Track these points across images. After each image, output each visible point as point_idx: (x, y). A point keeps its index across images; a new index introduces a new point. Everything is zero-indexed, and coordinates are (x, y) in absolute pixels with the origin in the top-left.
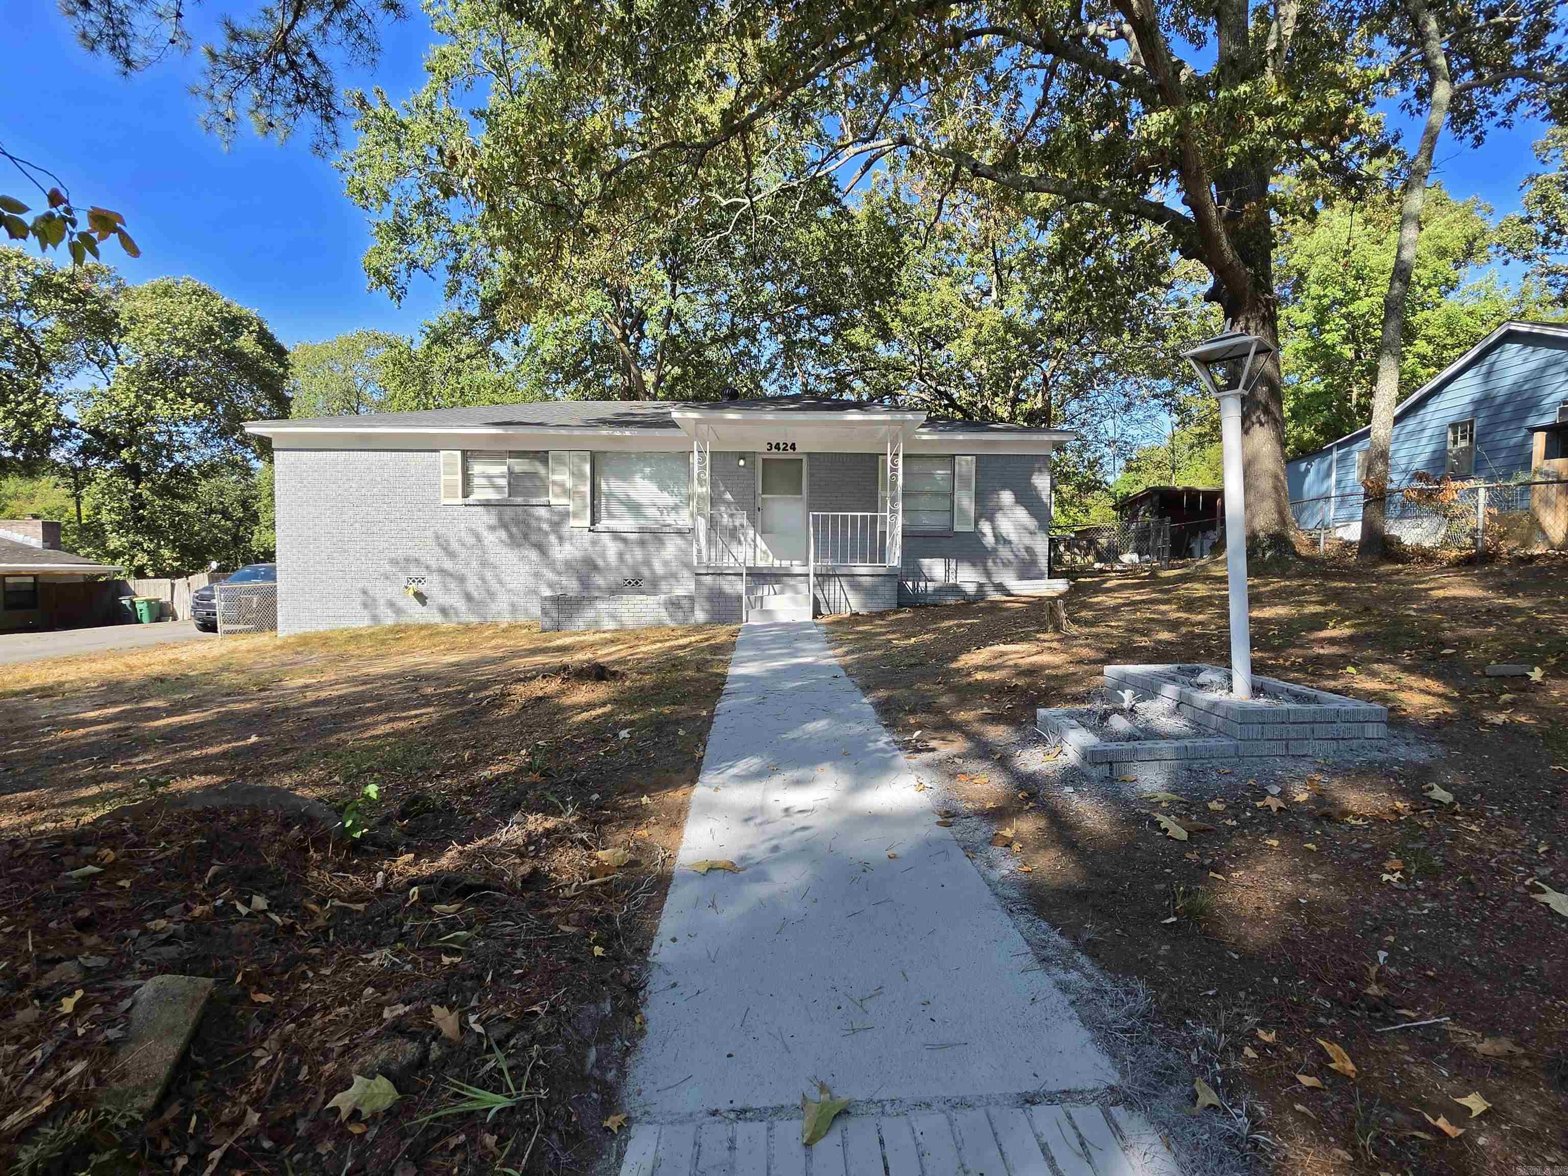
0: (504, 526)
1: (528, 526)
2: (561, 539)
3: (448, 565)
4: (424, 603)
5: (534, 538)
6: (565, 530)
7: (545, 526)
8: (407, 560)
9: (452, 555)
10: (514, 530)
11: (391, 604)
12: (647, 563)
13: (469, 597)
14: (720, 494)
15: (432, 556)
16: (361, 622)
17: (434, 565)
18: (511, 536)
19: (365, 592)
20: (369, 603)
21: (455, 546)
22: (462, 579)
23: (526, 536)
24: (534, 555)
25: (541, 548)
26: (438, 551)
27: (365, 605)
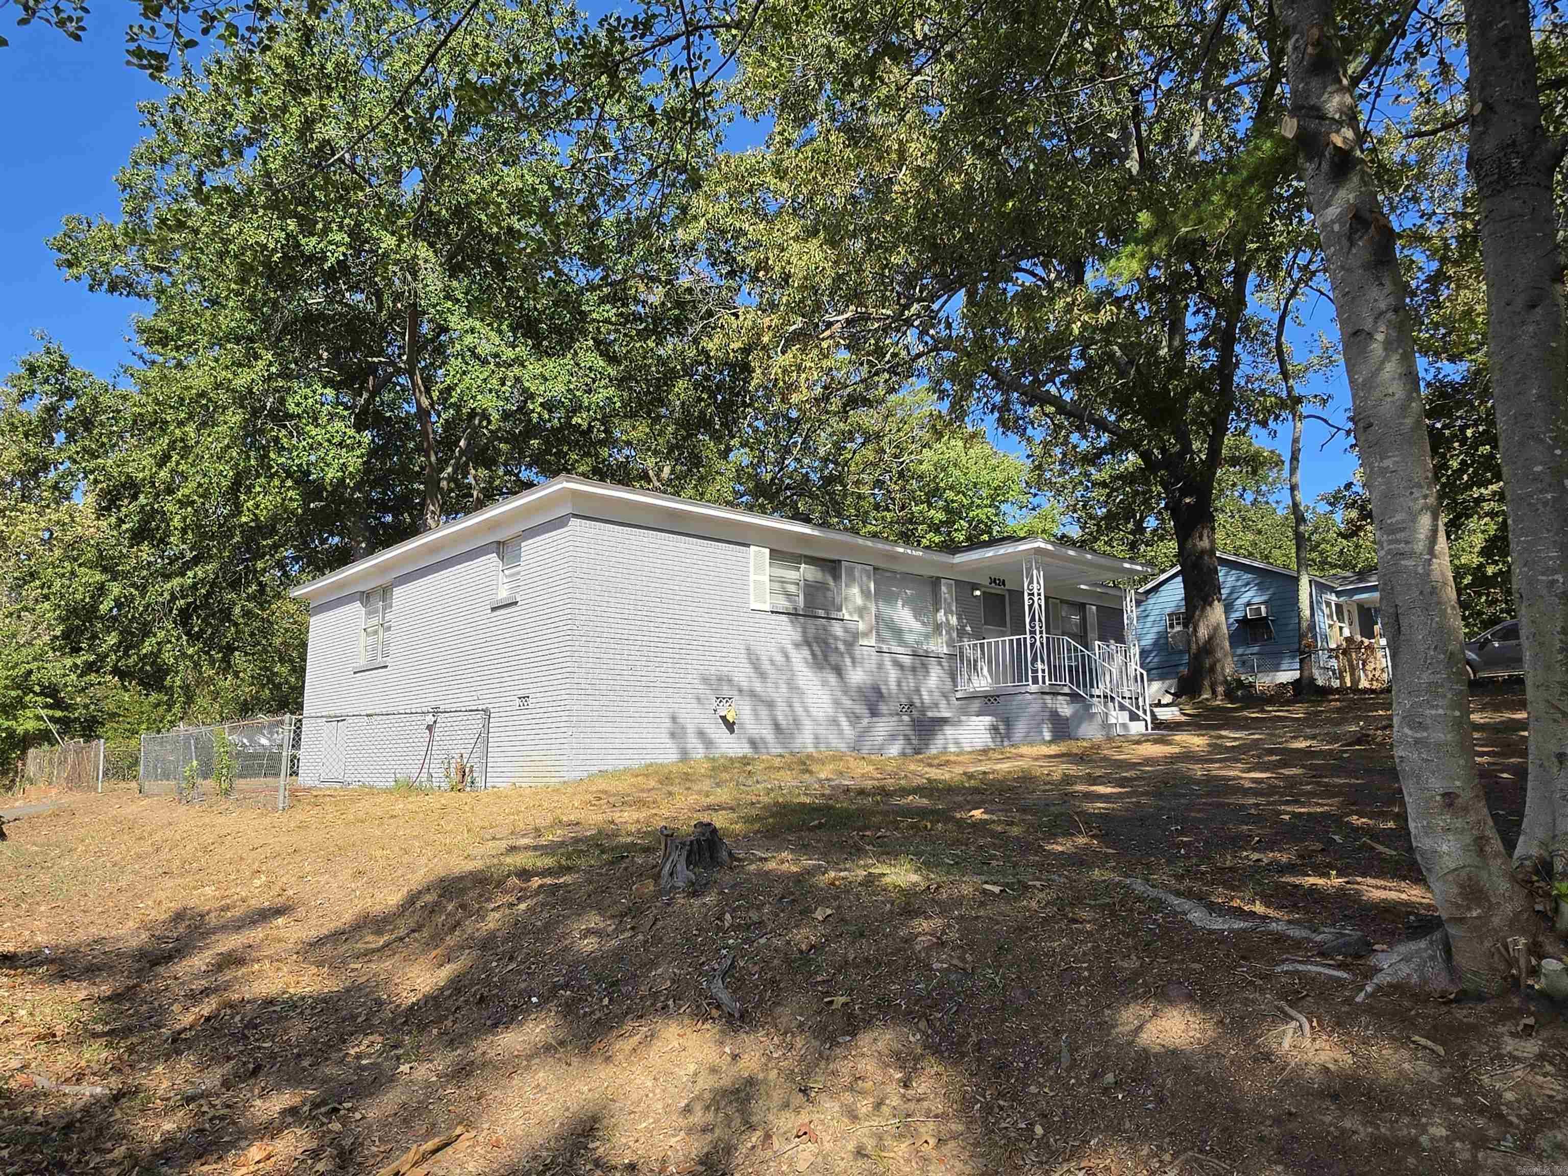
0: (808, 643)
1: (826, 643)
2: (854, 661)
3: (758, 686)
4: (732, 731)
5: (833, 658)
6: (858, 651)
7: (841, 647)
8: (720, 679)
9: (763, 675)
10: (816, 648)
11: (701, 734)
12: (918, 691)
13: (777, 727)
14: (963, 627)
15: (743, 675)
16: (668, 755)
17: (745, 685)
18: (813, 655)
19: (674, 719)
20: (677, 733)
21: (766, 666)
22: (770, 705)
23: (826, 657)
24: (832, 679)
25: (838, 671)
26: (750, 670)
27: (673, 735)
